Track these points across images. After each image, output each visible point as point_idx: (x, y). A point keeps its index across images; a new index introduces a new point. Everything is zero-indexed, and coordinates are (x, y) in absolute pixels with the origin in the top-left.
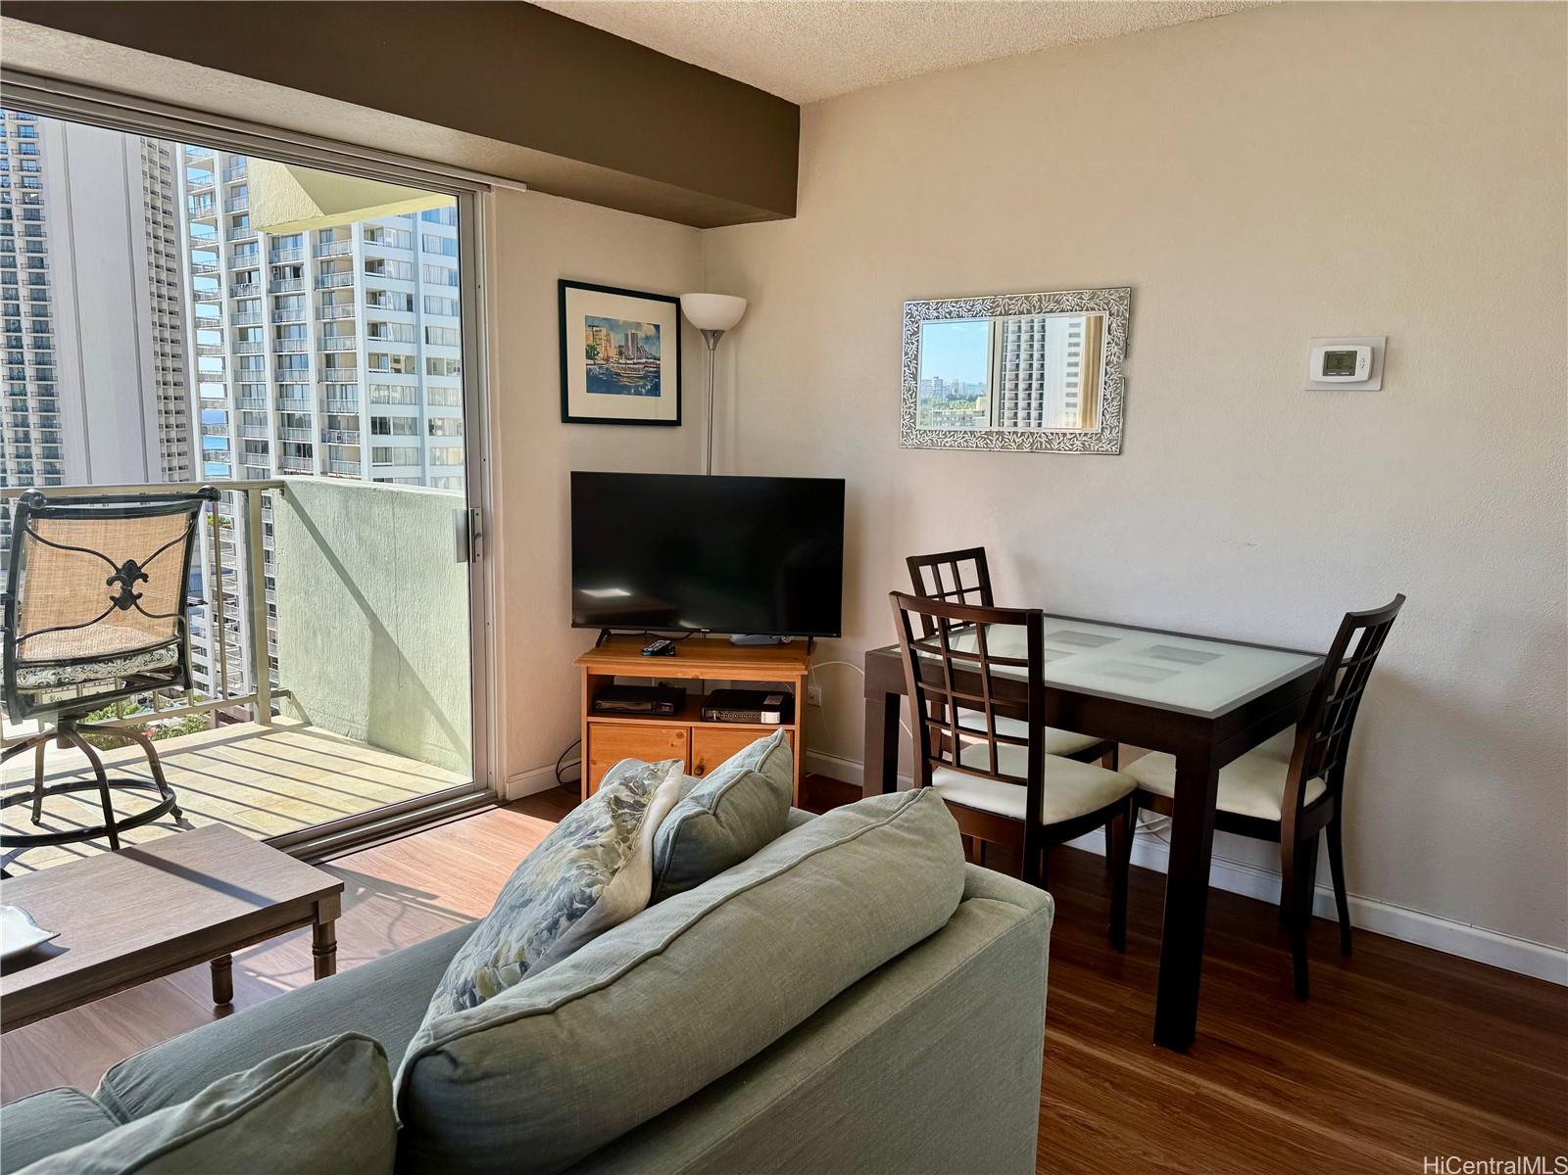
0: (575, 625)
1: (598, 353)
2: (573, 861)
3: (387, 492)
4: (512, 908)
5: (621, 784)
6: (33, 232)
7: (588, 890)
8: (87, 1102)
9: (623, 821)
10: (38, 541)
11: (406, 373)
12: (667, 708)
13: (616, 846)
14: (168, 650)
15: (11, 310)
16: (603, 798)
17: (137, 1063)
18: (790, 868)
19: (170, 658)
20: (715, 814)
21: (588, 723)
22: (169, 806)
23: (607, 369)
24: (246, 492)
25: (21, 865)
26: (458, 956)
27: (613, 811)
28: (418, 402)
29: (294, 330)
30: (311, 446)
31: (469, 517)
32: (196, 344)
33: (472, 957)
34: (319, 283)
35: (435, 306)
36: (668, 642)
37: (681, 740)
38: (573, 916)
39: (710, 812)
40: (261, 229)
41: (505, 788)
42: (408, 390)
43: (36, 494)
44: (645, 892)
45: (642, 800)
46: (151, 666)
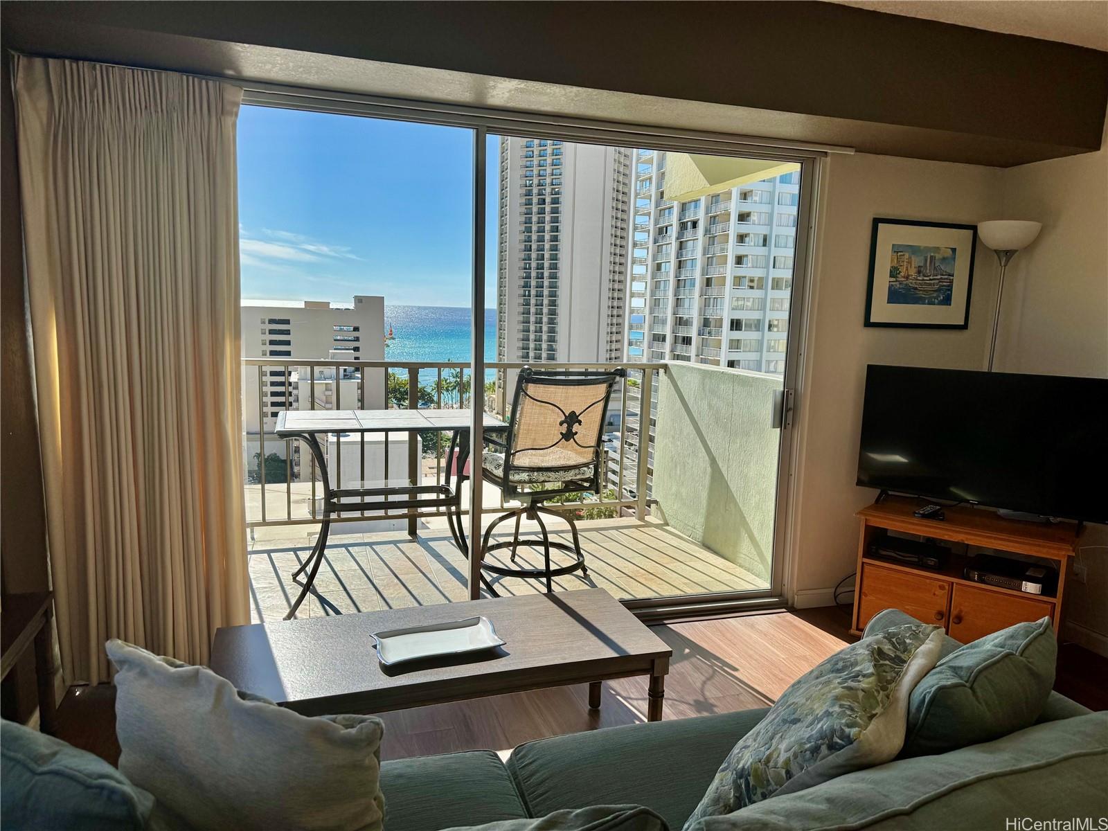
0: (860, 483)
1: (901, 272)
2: (837, 698)
3: (731, 374)
4: (785, 721)
5: (884, 637)
6: (555, 211)
7: (847, 730)
8: (501, 766)
9: (885, 671)
10: (527, 397)
11: (757, 289)
12: (932, 561)
13: (876, 694)
14: (589, 468)
15: (540, 257)
16: (868, 646)
17: (532, 748)
18: (1049, 765)
19: (589, 473)
20: (971, 688)
21: (863, 563)
22: (580, 565)
23: (906, 285)
24: (644, 370)
25: (501, 585)
26: (741, 743)
27: (876, 660)
28: (763, 309)
29: (689, 263)
30: (691, 337)
31: (785, 396)
32: (632, 274)
33: (751, 749)
34: (707, 231)
35: (782, 242)
36: (938, 507)
37: (943, 592)
38: (833, 747)
39: (967, 684)
40: (676, 198)
41: (793, 598)
42: (757, 300)
43: (528, 369)
44: (897, 740)
45: (903, 656)
46: (578, 477)
